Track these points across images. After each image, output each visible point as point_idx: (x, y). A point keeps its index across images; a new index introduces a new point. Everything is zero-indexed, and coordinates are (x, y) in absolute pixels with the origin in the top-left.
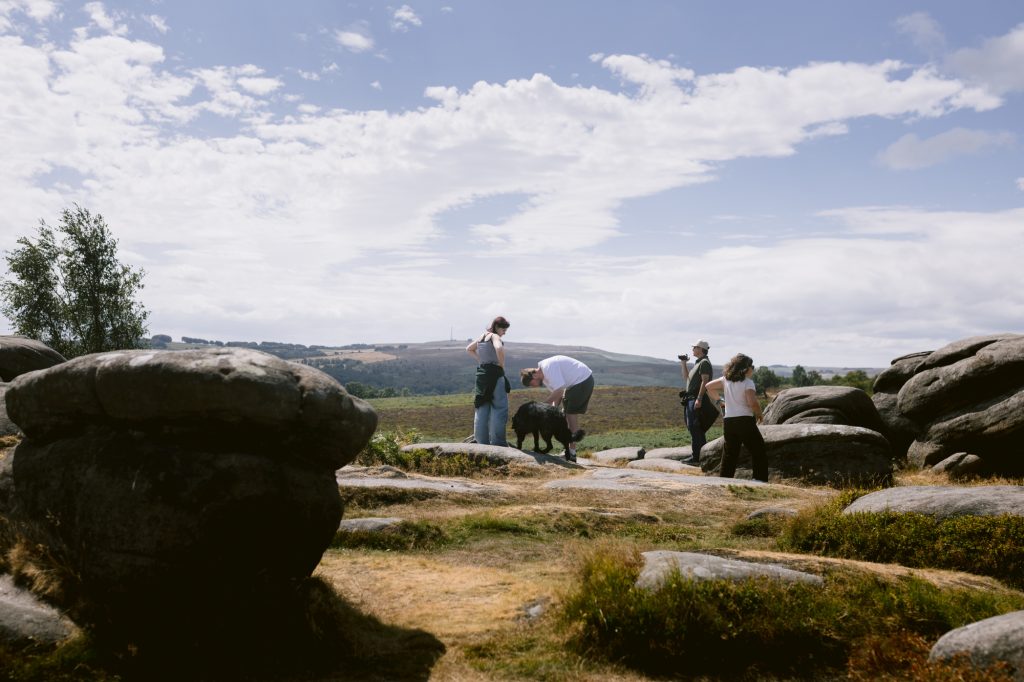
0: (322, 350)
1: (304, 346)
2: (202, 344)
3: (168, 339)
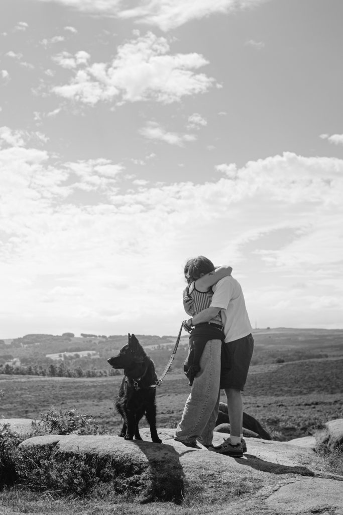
0: (170, 339)
1: (158, 337)
2: (93, 337)
3: (72, 335)
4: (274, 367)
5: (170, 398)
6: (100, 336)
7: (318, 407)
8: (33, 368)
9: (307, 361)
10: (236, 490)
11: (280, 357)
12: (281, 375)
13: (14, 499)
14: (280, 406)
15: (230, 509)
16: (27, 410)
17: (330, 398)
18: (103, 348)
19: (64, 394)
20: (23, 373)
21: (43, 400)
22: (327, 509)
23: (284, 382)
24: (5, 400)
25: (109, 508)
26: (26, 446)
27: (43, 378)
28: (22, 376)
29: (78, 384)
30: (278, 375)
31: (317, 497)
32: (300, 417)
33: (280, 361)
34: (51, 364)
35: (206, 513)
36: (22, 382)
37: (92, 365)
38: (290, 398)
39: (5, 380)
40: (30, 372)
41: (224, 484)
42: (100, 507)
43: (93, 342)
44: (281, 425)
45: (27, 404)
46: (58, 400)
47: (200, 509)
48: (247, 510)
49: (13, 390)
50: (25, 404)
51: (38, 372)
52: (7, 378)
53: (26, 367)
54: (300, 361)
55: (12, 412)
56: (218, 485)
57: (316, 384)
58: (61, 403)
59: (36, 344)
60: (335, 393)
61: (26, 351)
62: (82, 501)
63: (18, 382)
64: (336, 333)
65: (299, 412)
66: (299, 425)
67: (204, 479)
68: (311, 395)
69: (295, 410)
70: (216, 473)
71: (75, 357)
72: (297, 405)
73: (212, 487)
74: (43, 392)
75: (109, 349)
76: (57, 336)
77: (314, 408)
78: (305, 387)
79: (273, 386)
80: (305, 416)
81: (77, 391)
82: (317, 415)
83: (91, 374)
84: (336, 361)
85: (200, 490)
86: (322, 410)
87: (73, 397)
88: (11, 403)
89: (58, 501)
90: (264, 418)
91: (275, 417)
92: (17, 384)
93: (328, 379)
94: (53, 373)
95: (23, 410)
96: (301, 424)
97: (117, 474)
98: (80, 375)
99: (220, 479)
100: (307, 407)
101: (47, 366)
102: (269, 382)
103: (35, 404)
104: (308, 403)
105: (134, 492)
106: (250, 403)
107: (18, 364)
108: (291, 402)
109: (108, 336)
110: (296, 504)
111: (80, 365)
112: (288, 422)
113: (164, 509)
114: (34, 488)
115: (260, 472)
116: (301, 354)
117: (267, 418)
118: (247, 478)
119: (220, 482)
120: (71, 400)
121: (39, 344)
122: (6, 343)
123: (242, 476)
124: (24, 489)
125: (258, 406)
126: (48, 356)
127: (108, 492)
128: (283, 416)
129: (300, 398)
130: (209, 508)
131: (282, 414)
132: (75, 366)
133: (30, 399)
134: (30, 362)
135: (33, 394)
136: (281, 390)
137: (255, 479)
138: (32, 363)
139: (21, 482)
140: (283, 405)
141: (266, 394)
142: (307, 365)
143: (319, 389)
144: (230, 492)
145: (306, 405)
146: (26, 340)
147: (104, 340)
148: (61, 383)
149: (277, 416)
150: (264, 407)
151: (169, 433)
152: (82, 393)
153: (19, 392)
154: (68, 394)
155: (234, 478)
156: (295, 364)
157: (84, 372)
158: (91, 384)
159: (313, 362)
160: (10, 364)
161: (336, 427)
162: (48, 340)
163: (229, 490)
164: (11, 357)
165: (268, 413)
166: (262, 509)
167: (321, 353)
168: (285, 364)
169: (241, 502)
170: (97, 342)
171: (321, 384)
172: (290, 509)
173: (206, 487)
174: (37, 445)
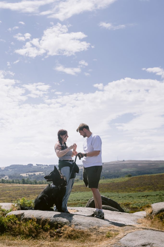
2: (42, 166)
3: (32, 165)
4: (127, 179)
5: (78, 193)
6: (45, 165)
7: (148, 198)
8: (14, 180)
9: (143, 175)
10: (106, 236)
11: (129, 174)
12: (130, 182)
13: (4, 240)
14: (130, 197)
15: (103, 244)
16: (12, 200)
17: (154, 193)
18: (46, 171)
19: (29, 192)
20: (10, 183)
21: (19, 195)
22: (149, 244)
23: (132, 186)
24: (2, 195)
25: (47, 243)
26: (9, 215)
27: (19, 185)
28: (9, 184)
29: (35, 187)
30: (129, 183)
31: (145, 239)
32: (140, 202)
33: (130, 176)
34: (23, 178)
35: (92, 246)
36: (10, 187)
37: (41, 179)
38: (135, 193)
39: (2, 186)
40: (13, 182)
41: (101, 232)
42: (43, 243)
43: (42, 168)
44: (131, 206)
45: (12, 197)
46: (26, 195)
47: (89, 244)
48: (111, 245)
49: (5, 190)
50: (11, 197)
51: (17, 182)
52: (3, 185)
53: (11, 180)
54: (139, 176)
55: (5, 201)
56: (98, 233)
57: (147, 186)
58: (27, 196)
59: (16, 169)
60: (156, 191)
61: (11, 172)
62: (35, 241)
63: (8, 187)
64: (156, 162)
65: (139, 200)
66: (139, 206)
67: (92, 230)
68: (145, 192)
69: (137, 199)
70: (97, 227)
71: (33, 175)
72: (138, 197)
73: (95, 234)
74: (19, 191)
75: (49, 171)
76: (25, 165)
77: (146, 198)
78: (142, 188)
79: (126, 188)
80: (142, 202)
81: (35, 191)
82: (148, 201)
83: (41, 183)
84: (156, 176)
85: (89, 235)
86: (150, 199)
87: (33, 193)
88: (5, 197)
89: (24, 241)
90: (122, 203)
91: (128, 202)
92: (7, 188)
93: (153, 184)
94: (24, 182)
95: (10, 200)
96: (140, 205)
97: (51, 228)
98: (36, 183)
99: (99, 230)
100: (143, 197)
101: (21, 179)
102: (124, 186)
103: (15, 197)
104: (143, 196)
105: (59, 237)
106: (116, 196)
107: (8, 178)
108: (135, 195)
109: (48, 165)
110: (134, 242)
111: (36, 179)
112: (134, 205)
113: (72, 244)
114: (13, 235)
115: (118, 227)
116: (139, 172)
117: (124, 203)
118: (111, 230)
119: (99, 231)
120: (32, 195)
121: (17, 169)
122: (2, 169)
123: (109, 229)
124: (8, 235)
125: (120, 197)
126: (21, 175)
127: (47, 236)
128: (132, 202)
129: (140, 194)
130: (94, 244)
131: (131, 201)
132: (34, 179)
133: (13, 195)
134: (13, 177)
135: (14, 192)
136: (130, 189)
137: (115, 230)
138: (14, 178)
139: (7, 232)
140: (131, 197)
141: (123, 192)
142: (142, 178)
143: (149, 189)
144: (103, 236)
145: (142, 196)
146: (11, 167)
147: (47, 167)
148: (27, 187)
149: (129, 202)
150: (122, 197)
151: (76, 209)
152: (37, 192)
153: (8, 192)
154: (30, 192)
155: (105, 230)
156: (137, 177)
157: (38, 182)
158: (41, 187)
159: (146, 176)
160: (4, 178)
161: (155, 207)
162: (21, 167)
163: (103, 235)
164: (4, 175)
165: (125, 201)
166: (118, 244)
167: (149, 172)
168: (132, 177)
169: (108, 241)
170: (43, 168)
171: (150, 186)
172: (132, 244)
173: (92, 234)
174: (14, 215)
